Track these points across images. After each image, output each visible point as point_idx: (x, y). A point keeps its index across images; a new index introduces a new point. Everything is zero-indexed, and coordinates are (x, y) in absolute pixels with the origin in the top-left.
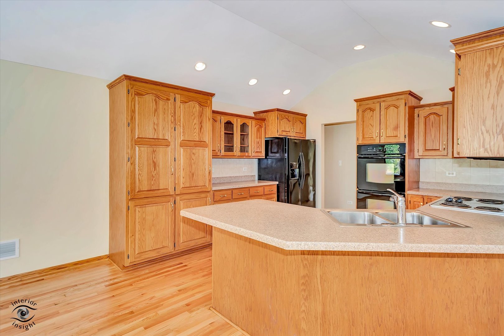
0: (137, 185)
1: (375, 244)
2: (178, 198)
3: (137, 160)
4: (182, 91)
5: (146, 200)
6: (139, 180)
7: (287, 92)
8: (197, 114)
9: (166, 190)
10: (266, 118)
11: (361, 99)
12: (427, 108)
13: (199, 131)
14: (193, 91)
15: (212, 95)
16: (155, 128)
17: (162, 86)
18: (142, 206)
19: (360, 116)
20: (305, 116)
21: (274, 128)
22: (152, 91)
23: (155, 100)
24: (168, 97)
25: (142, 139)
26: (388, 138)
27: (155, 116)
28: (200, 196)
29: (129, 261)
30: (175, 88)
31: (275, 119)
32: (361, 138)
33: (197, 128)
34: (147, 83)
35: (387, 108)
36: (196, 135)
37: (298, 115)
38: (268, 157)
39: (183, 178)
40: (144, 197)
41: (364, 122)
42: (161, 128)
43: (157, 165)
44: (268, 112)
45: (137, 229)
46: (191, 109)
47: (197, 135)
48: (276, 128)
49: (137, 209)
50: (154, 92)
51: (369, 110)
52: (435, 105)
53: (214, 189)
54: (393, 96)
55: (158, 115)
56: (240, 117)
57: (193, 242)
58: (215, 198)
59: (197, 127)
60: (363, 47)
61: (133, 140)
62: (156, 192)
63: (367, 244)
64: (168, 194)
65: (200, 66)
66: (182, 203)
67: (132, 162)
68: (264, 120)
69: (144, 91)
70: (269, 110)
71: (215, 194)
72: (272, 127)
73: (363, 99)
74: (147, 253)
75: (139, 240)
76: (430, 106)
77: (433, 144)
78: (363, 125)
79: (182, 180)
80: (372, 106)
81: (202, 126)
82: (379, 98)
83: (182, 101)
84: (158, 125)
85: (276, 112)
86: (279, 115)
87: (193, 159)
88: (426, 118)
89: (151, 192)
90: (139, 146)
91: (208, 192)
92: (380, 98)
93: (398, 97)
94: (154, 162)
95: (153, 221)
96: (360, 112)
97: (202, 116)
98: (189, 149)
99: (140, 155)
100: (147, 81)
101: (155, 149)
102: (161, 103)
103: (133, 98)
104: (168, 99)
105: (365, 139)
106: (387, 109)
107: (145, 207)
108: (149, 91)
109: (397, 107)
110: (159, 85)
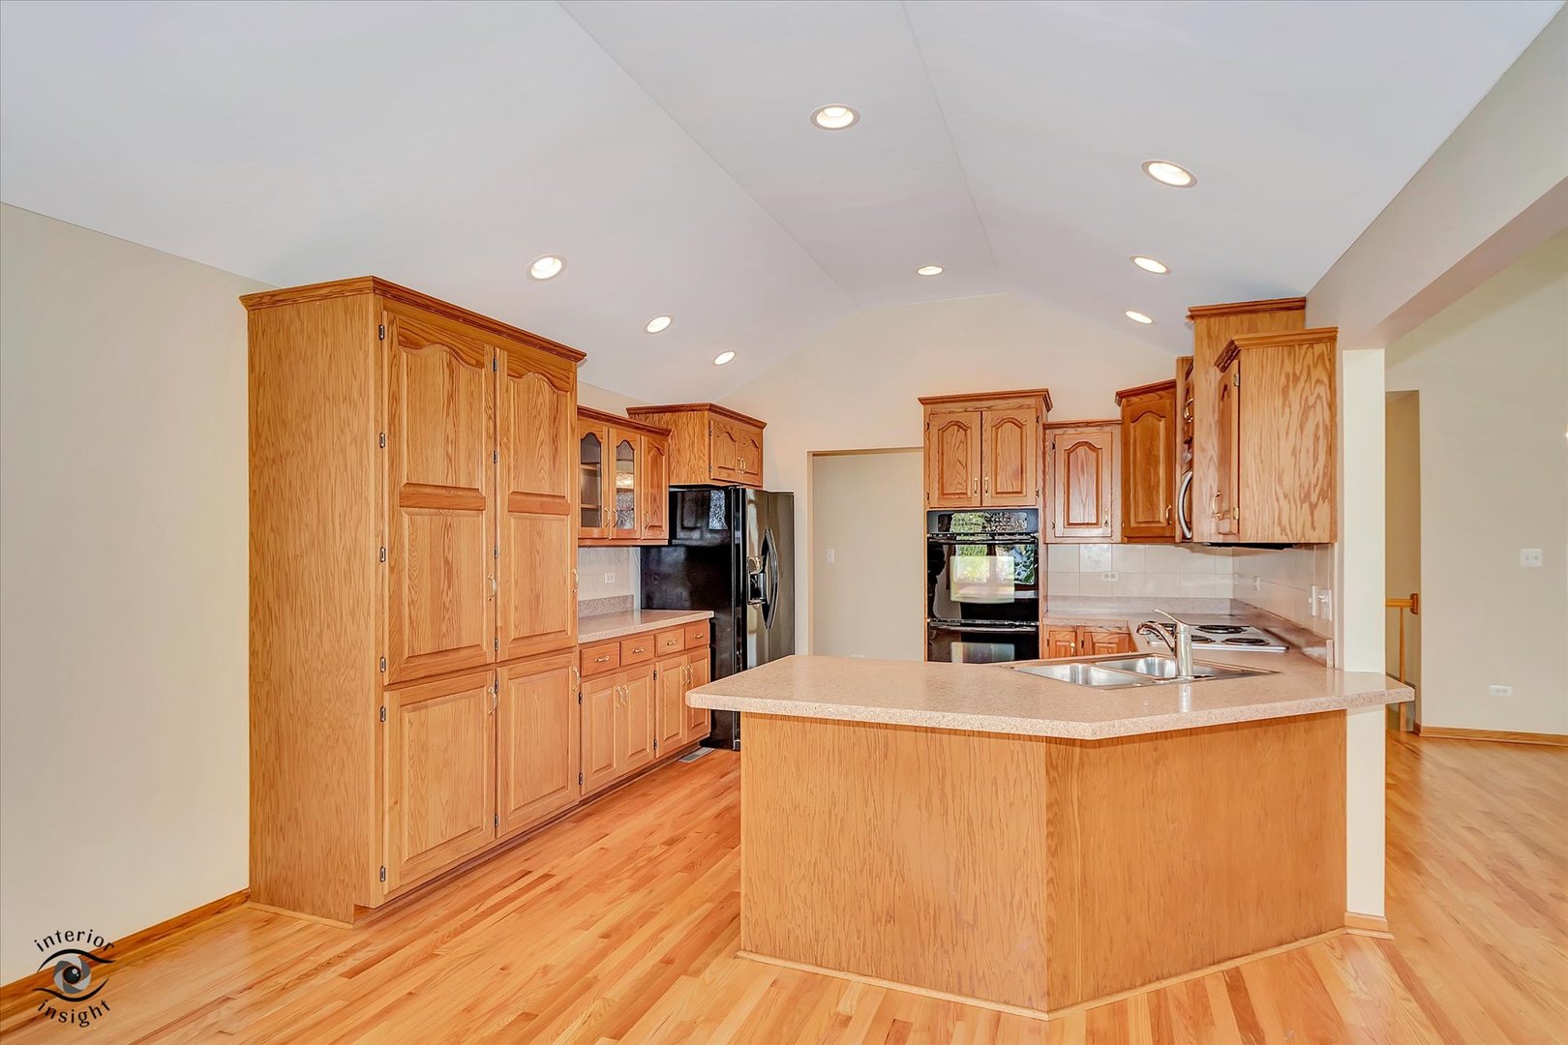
0: (406, 638)
1: (1217, 711)
2: (503, 672)
3: (406, 555)
4: (509, 340)
5: (427, 687)
6: (411, 622)
7: (724, 358)
8: (545, 413)
9: (474, 649)
10: (670, 427)
11: (936, 398)
12: (1071, 431)
13: (550, 466)
14: (536, 341)
15: (577, 356)
16: (450, 453)
17: (465, 321)
18: (417, 704)
19: (934, 439)
20: (761, 425)
21: (700, 457)
22: (439, 336)
23: (449, 364)
24: (479, 358)
25: (417, 489)
26: (999, 495)
27: (448, 415)
28: (554, 664)
29: (386, 887)
30: (495, 331)
31: (703, 435)
32: (935, 493)
33: (547, 456)
34: (427, 307)
35: (997, 426)
36: (543, 477)
37: (749, 424)
38: (674, 542)
39: (516, 608)
40: (423, 675)
41: (943, 454)
42: (463, 456)
43: (454, 572)
44: (680, 411)
45: (406, 779)
46: (533, 396)
47: (547, 477)
48: (706, 458)
49: (406, 716)
50: (447, 339)
51: (956, 427)
52: (1088, 424)
53: (584, 638)
54: (1009, 398)
55: (457, 414)
56: (615, 423)
57: (538, 805)
58: (585, 665)
59: (547, 451)
60: (939, 270)
61: (397, 493)
62: (451, 656)
63: (1206, 712)
64: (482, 662)
65: (546, 268)
66: (513, 685)
67: (393, 564)
68: (664, 433)
69: (420, 333)
70: (682, 406)
71: (585, 656)
72: (693, 456)
73: (941, 398)
74: (430, 855)
75: (412, 816)
76: (1078, 427)
77: (1084, 510)
78: (941, 461)
79: (513, 616)
80: (963, 418)
81: (556, 449)
82: (977, 400)
83: (514, 371)
84: (455, 443)
85: (706, 412)
86: (712, 422)
87: (538, 552)
88: (1069, 452)
89: (439, 659)
90: (409, 509)
91: (568, 649)
92: (981, 400)
93: (1021, 401)
94: (447, 562)
95: (446, 750)
96: (934, 431)
97: (557, 420)
98: (528, 521)
99: (413, 540)
100: (429, 303)
101: (449, 519)
102: (464, 372)
103: (395, 356)
104: (480, 365)
105: (946, 497)
106: (997, 429)
107: (426, 707)
108: (434, 333)
109: (1020, 426)
110: (457, 318)
